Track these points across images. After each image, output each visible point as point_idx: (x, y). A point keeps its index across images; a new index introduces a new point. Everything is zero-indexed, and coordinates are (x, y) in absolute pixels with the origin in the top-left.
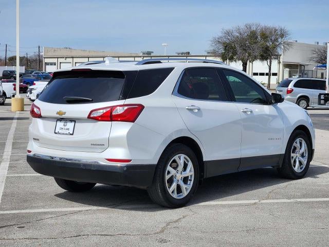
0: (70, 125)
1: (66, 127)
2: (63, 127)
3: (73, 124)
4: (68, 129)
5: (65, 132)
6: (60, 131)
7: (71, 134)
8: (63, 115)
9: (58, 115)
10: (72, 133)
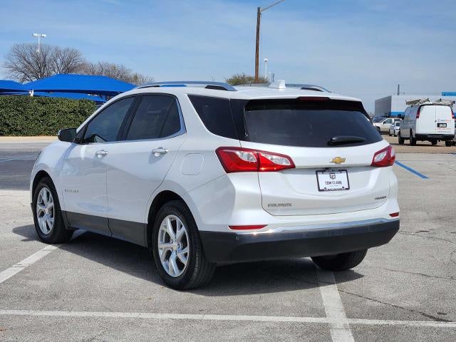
0: (341, 177)
1: (335, 180)
2: (331, 180)
3: (344, 174)
4: (340, 183)
5: (336, 188)
6: (328, 187)
7: (347, 189)
8: (342, 163)
9: (334, 164)
10: (347, 187)
